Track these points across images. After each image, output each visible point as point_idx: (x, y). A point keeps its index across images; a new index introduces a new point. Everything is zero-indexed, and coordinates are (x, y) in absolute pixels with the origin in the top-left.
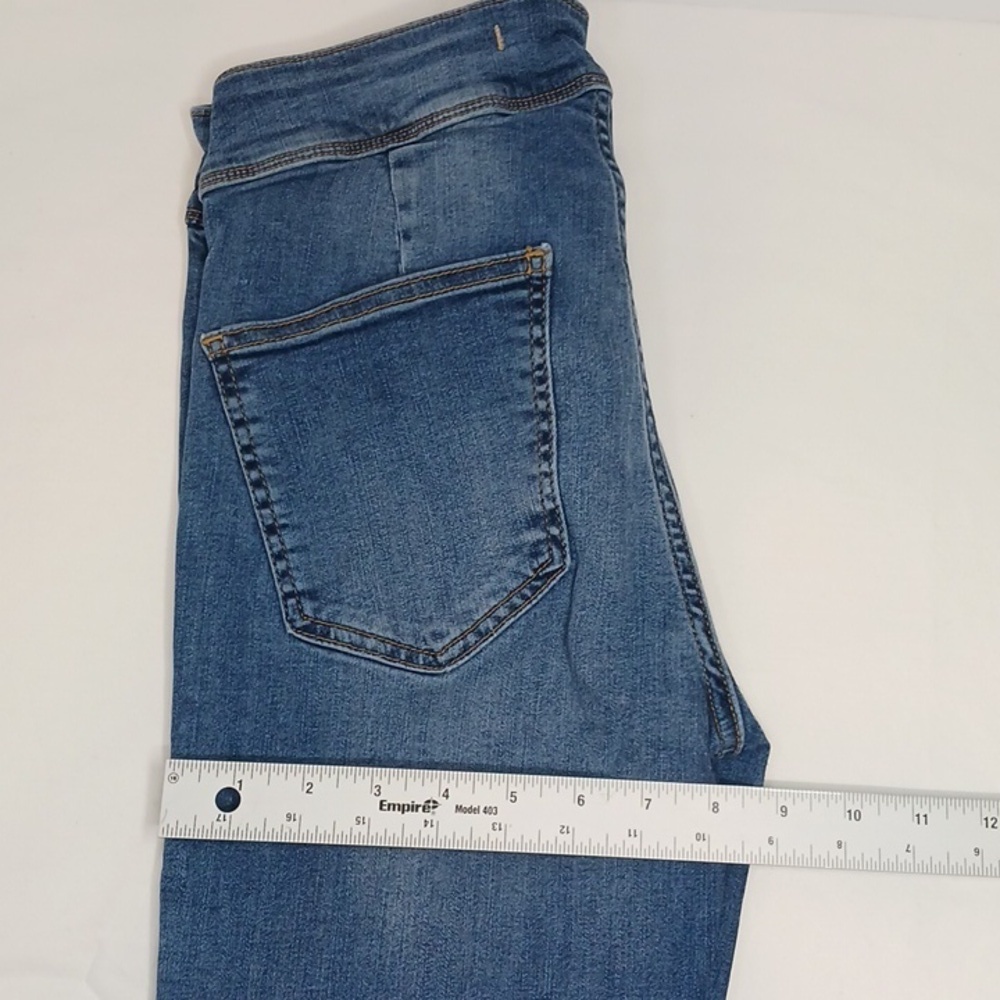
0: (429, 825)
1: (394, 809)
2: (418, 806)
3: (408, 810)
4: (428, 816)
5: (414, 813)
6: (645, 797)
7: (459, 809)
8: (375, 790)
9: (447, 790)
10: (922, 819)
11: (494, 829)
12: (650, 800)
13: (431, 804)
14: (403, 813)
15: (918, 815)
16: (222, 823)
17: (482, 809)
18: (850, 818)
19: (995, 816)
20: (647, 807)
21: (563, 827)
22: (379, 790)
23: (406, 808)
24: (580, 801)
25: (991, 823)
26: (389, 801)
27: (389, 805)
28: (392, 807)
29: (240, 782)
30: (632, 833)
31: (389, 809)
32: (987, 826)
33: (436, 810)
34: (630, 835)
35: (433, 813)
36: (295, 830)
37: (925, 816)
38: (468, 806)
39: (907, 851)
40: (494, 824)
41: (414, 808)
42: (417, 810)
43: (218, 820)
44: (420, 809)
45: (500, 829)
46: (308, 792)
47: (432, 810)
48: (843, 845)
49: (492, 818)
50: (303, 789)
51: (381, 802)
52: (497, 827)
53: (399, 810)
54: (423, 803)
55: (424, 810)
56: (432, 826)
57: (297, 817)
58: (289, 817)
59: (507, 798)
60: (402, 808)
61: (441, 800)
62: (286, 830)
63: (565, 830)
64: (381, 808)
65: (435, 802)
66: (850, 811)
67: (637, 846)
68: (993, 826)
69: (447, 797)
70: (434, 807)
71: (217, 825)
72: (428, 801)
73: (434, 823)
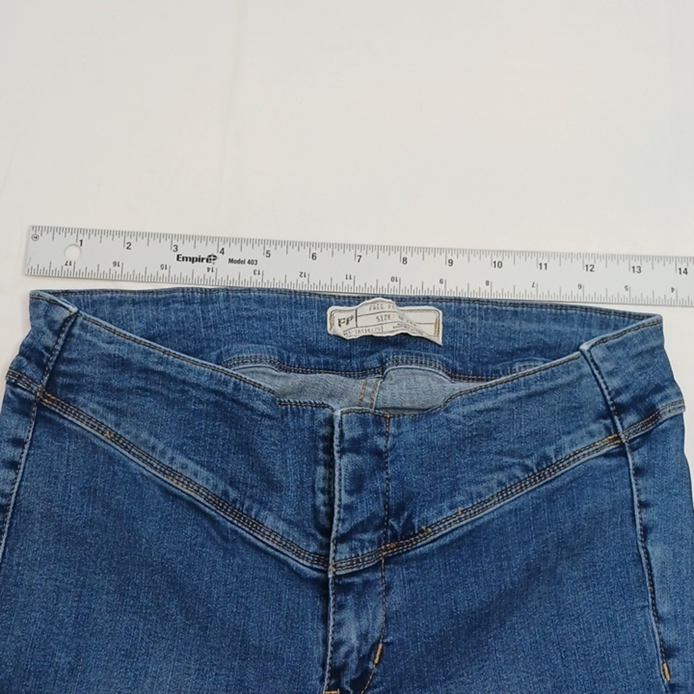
0: (211, 271)
1: (187, 260)
2: (203, 259)
3: (196, 261)
4: (210, 265)
5: (201, 263)
6: (357, 254)
7: (231, 261)
8: (174, 248)
9: (223, 249)
10: (543, 266)
11: (255, 274)
12: (361, 256)
13: (212, 258)
14: (193, 262)
15: (541, 264)
16: (69, 267)
17: (247, 261)
18: (495, 266)
19: (593, 263)
20: (359, 261)
21: (302, 273)
22: (176, 248)
23: (195, 260)
24: (314, 256)
25: (590, 268)
26: (183, 255)
27: (183, 258)
28: (185, 259)
29: (81, 241)
30: (348, 277)
31: (183, 260)
32: (587, 270)
33: (215, 261)
34: (347, 278)
35: (214, 263)
36: (119, 272)
37: (546, 264)
38: (237, 259)
39: (533, 286)
40: (255, 271)
41: (200, 260)
42: (202, 261)
43: (66, 265)
44: (205, 261)
45: (259, 274)
46: (128, 248)
47: (212, 261)
48: (490, 283)
49: (253, 267)
50: (124, 246)
51: (178, 256)
52: (257, 272)
53: (190, 260)
54: (206, 257)
55: (207, 261)
56: (213, 271)
57: (120, 264)
58: (115, 264)
59: (264, 254)
60: (192, 260)
61: (219, 255)
62: (112, 272)
63: (303, 275)
64: (178, 259)
65: (214, 256)
66: (495, 262)
67: (352, 285)
68: (591, 270)
69: (223, 253)
70: (214, 260)
71: (65, 268)
72: (210, 256)
73: (214, 270)
